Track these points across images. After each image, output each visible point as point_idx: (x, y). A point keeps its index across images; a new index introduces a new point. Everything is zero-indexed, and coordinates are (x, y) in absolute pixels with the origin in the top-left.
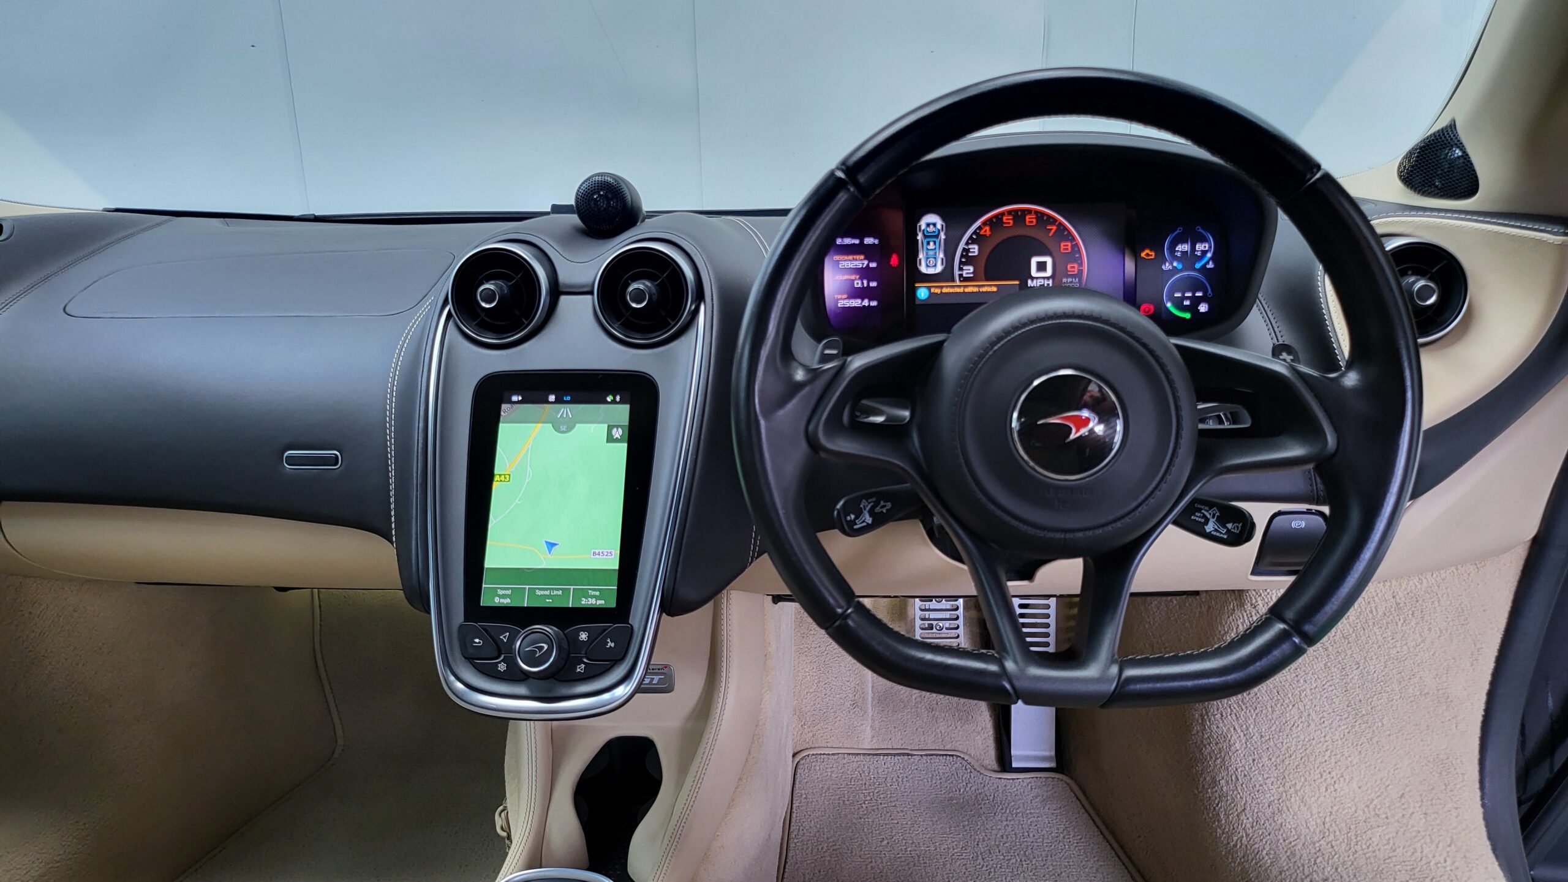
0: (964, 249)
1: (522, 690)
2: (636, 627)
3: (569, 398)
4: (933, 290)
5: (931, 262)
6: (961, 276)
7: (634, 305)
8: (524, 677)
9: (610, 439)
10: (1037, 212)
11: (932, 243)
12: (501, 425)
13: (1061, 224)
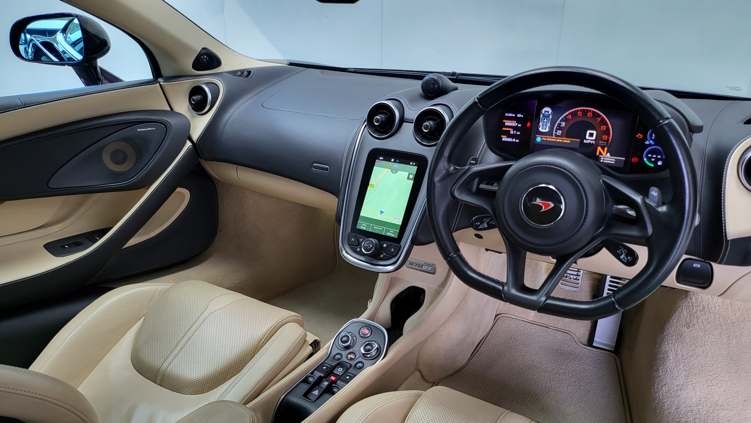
0: (559, 123)
1: (363, 258)
2: (402, 246)
3: (398, 161)
4: (543, 139)
5: (545, 127)
6: (556, 134)
7: (424, 130)
8: (364, 255)
9: (408, 178)
10: (593, 112)
11: (546, 119)
12: (375, 168)
13: (603, 118)
